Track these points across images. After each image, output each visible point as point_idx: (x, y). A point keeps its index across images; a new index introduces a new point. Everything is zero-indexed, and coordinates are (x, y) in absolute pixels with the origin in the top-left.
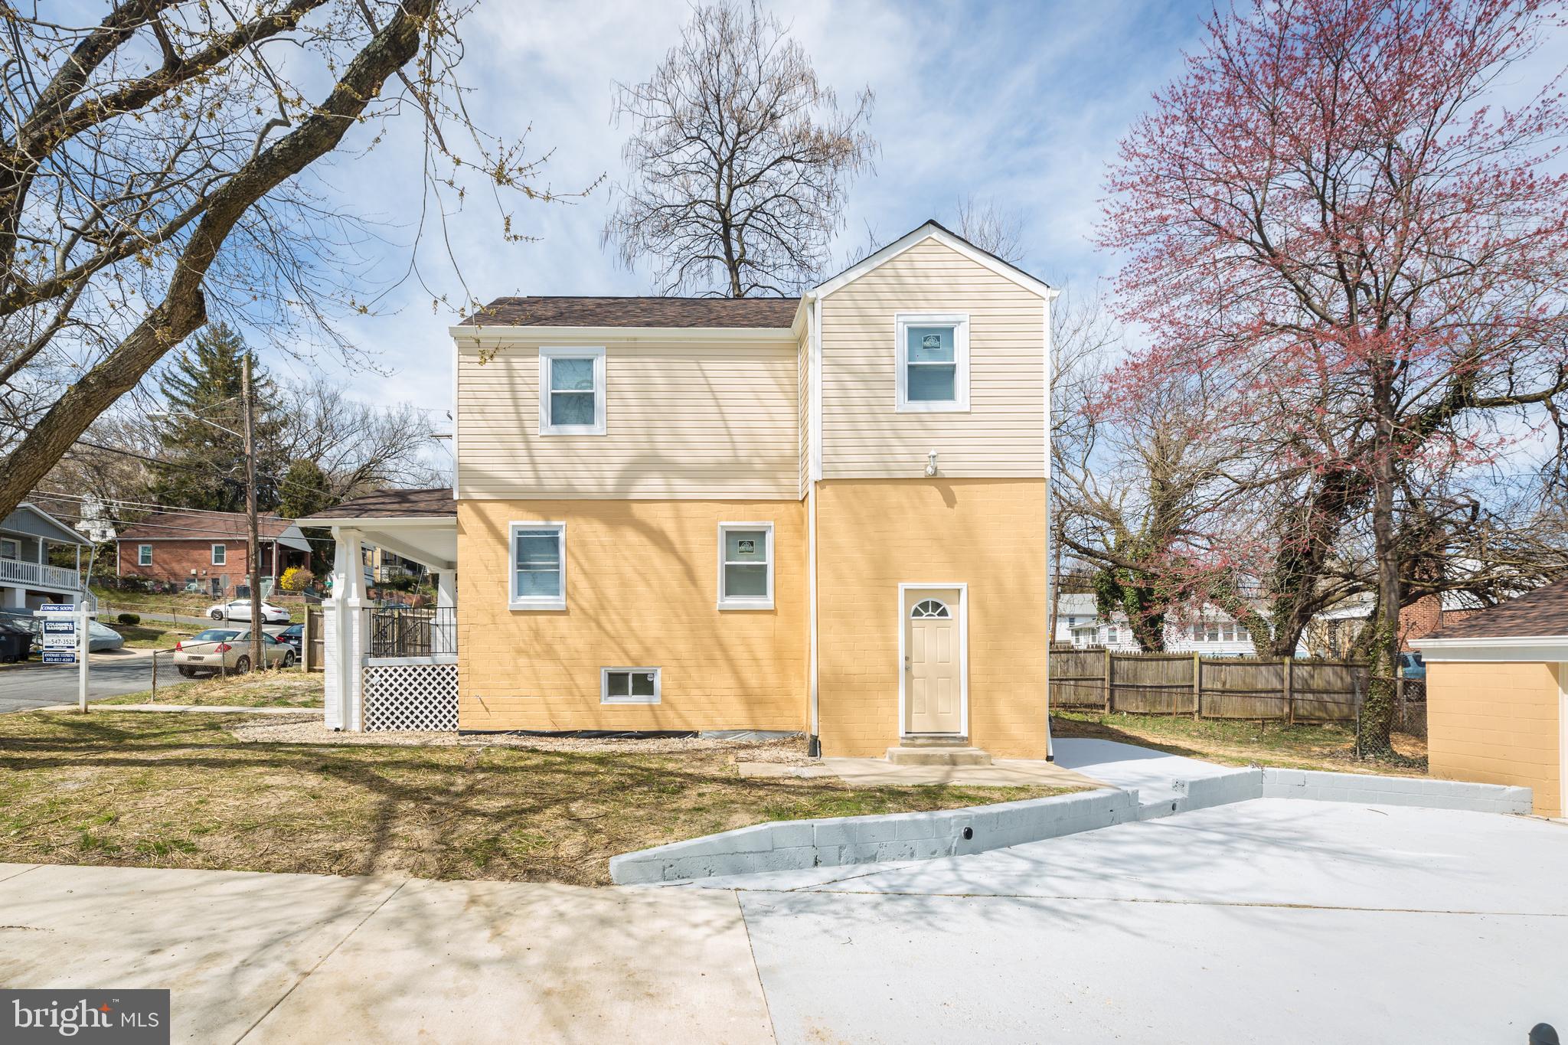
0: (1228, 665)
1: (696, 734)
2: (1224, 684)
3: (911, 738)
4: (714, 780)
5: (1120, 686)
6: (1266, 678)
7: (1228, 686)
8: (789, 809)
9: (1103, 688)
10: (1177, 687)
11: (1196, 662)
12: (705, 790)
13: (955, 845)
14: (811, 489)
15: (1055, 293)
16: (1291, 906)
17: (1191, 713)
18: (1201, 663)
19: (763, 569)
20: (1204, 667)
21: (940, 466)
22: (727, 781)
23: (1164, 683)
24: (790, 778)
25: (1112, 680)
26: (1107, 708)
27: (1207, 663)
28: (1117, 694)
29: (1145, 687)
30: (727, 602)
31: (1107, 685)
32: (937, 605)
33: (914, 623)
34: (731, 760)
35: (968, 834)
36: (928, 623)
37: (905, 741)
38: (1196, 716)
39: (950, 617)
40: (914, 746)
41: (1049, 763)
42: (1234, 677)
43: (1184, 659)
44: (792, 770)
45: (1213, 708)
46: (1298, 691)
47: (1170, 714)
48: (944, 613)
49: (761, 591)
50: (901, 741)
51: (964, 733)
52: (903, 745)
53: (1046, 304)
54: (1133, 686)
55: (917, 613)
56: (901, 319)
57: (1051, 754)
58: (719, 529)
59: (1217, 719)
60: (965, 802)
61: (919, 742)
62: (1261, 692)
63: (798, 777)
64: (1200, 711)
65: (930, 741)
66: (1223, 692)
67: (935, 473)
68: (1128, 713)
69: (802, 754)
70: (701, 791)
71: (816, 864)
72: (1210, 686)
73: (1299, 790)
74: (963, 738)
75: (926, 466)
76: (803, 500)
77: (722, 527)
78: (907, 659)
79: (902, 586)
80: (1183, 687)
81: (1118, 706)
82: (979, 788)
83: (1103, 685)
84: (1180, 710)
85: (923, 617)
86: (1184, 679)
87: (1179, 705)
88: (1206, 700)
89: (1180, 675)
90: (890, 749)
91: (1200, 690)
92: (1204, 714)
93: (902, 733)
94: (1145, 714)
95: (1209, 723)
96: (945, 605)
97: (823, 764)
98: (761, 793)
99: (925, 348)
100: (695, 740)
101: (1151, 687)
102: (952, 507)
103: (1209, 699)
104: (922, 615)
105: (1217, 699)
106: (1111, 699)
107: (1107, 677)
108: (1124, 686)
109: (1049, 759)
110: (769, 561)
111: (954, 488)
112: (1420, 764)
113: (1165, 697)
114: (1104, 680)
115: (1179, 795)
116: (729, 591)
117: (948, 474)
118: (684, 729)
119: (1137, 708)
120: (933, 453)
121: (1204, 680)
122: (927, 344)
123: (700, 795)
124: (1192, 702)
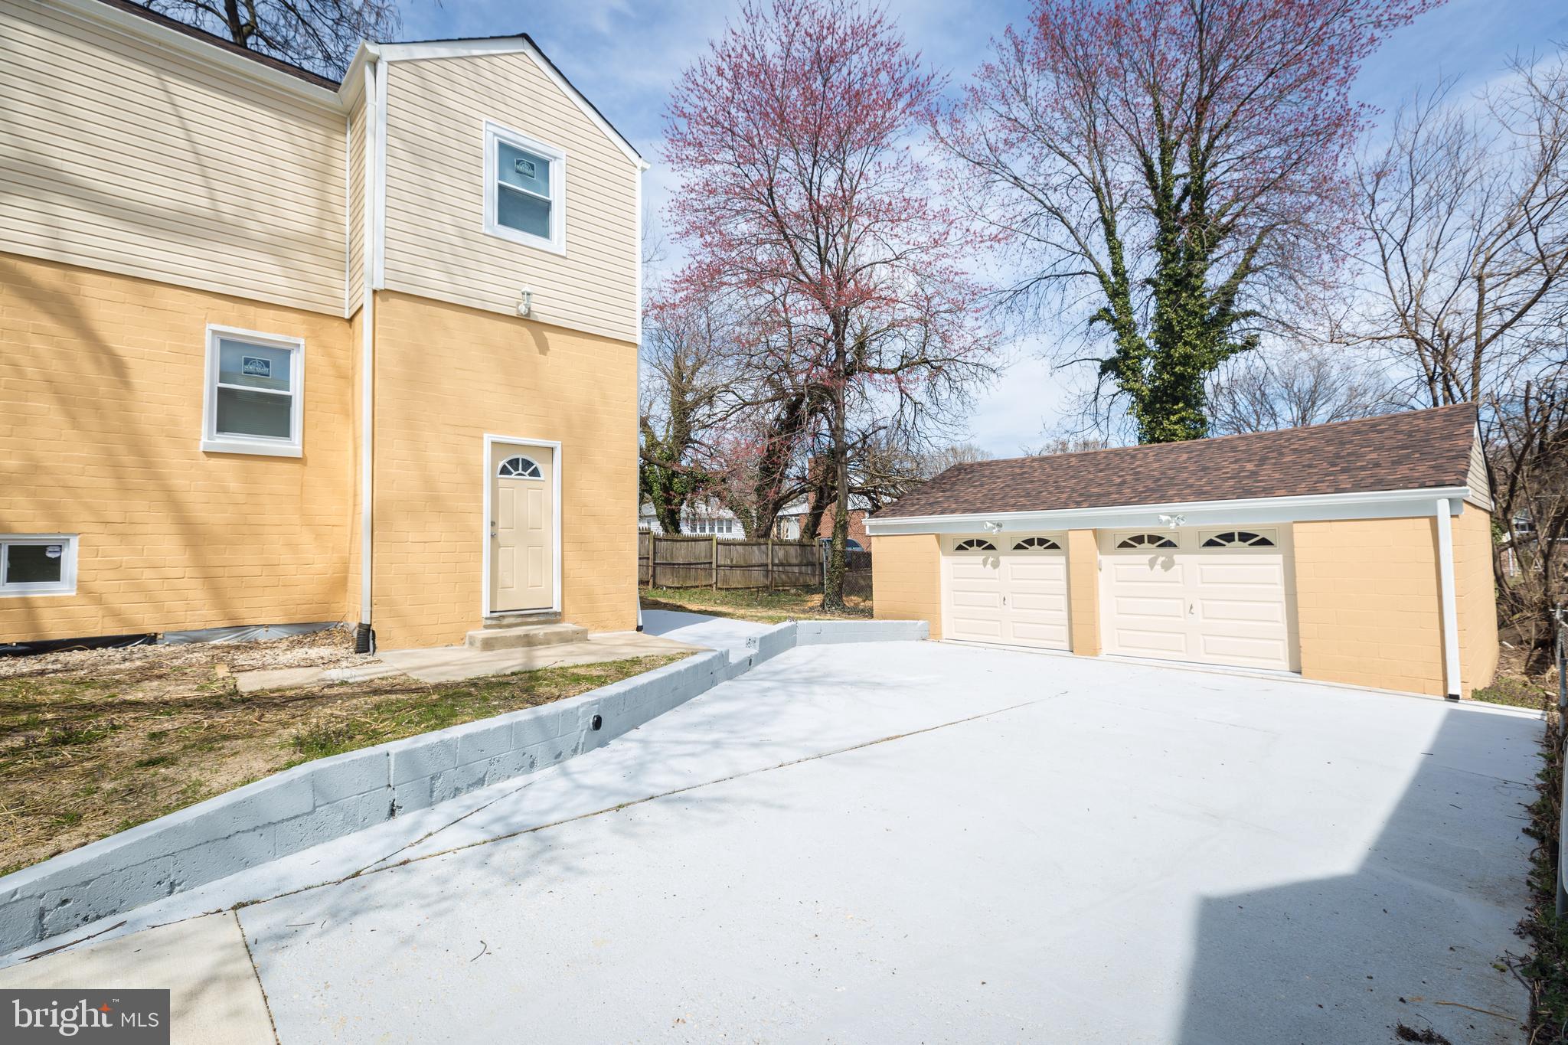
0: (734, 545)
1: (151, 639)
2: (732, 561)
3: (498, 618)
4: (187, 704)
5: (660, 564)
6: (756, 555)
7: (734, 562)
8: (338, 733)
9: (648, 566)
10: (701, 564)
11: (714, 542)
12: (167, 726)
13: (582, 740)
14: (367, 300)
15: (648, 166)
16: (888, 739)
17: (711, 586)
18: (718, 544)
19: (285, 402)
20: (719, 546)
21: (534, 307)
22: (216, 704)
23: (692, 561)
24: (331, 686)
25: (654, 560)
26: (651, 583)
27: (721, 544)
28: (658, 570)
29: (680, 564)
30: (218, 441)
31: (651, 564)
32: (527, 464)
33: (501, 483)
34: (222, 671)
35: (598, 723)
36: (515, 482)
37: (489, 622)
38: (714, 588)
39: (542, 478)
40: (500, 627)
41: (640, 633)
42: (737, 553)
43: (706, 540)
44: (334, 674)
45: (725, 580)
46: (777, 565)
47: (697, 587)
48: (535, 473)
49: (282, 429)
50: (485, 622)
51: (557, 608)
52: (487, 627)
53: (638, 172)
54: (670, 564)
55: (504, 471)
56: (490, 127)
57: (640, 624)
58: (208, 336)
59: (727, 589)
60: (583, 686)
61: (506, 621)
62: (755, 566)
63: (344, 683)
64: (716, 583)
65: (519, 620)
66: (731, 567)
67: (528, 315)
68: (667, 587)
69: (344, 650)
70: (156, 728)
71: (392, 812)
72: (723, 563)
73: (817, 638)
74: (556, 614)
75: (519, 304)
76: (351, 320)
77: (214, 332)
78: (493, 524)
79: (488, 438)
80: (705, 563)
81: (659, 582)
82: (588, 666)
83: (648, 563)
84: (704, 583)
85: (512, 476)
86: (706, 557)
87: (703, 578)
88: (721, 573)
89: (703, 554)
90: (470, 633)
91: (717, 566)
92: (719, 585)
93: (486, 613)
94: (678, 588)
95: (723, 593)
96: (537, 464)
97: (379, 661)
98: (283, 715)
99: (518, 171)
100: (150, 648)
101: (683, 564)
102: (545, 354)
103: (723, 573)
104: (510, 473)
105: (728, 572)
106: (654, 576)
107: (651, 557)
108: (663, 564)
109: (639, 629)
110: (296, 389)
111: (547, 334)
112: (869, 613)
113: (693, 572)
114: (648, 558)
115: (753, 651)
116: (223, 425)
117: (541, 318)
118: (125, 632)
119: (673, 583)
120: (527, 289)
121: (719, 558)
122: (521, 168)
123: (153, 736)
124: (711, 576)
